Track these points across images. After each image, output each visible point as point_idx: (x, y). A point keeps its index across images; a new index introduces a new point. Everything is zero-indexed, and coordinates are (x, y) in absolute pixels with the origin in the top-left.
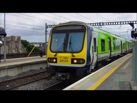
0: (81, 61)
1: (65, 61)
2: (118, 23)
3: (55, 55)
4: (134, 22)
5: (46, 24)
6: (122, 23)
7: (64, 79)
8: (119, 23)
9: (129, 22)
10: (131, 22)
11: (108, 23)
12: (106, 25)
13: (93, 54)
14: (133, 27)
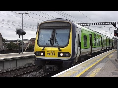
0: (67, 55)
1: (52, 54)
2: (102, 24)
3: (43, 49)
4: (117, 23)
5: (38, 23)
6: (106, 23)
7: (52, 70)
8: (104, 24)
9: (112, 23)
10: (113, 22)
11: (94, 23)
12: (92, 25)
13: (77, 49)
14: (116, 27)
